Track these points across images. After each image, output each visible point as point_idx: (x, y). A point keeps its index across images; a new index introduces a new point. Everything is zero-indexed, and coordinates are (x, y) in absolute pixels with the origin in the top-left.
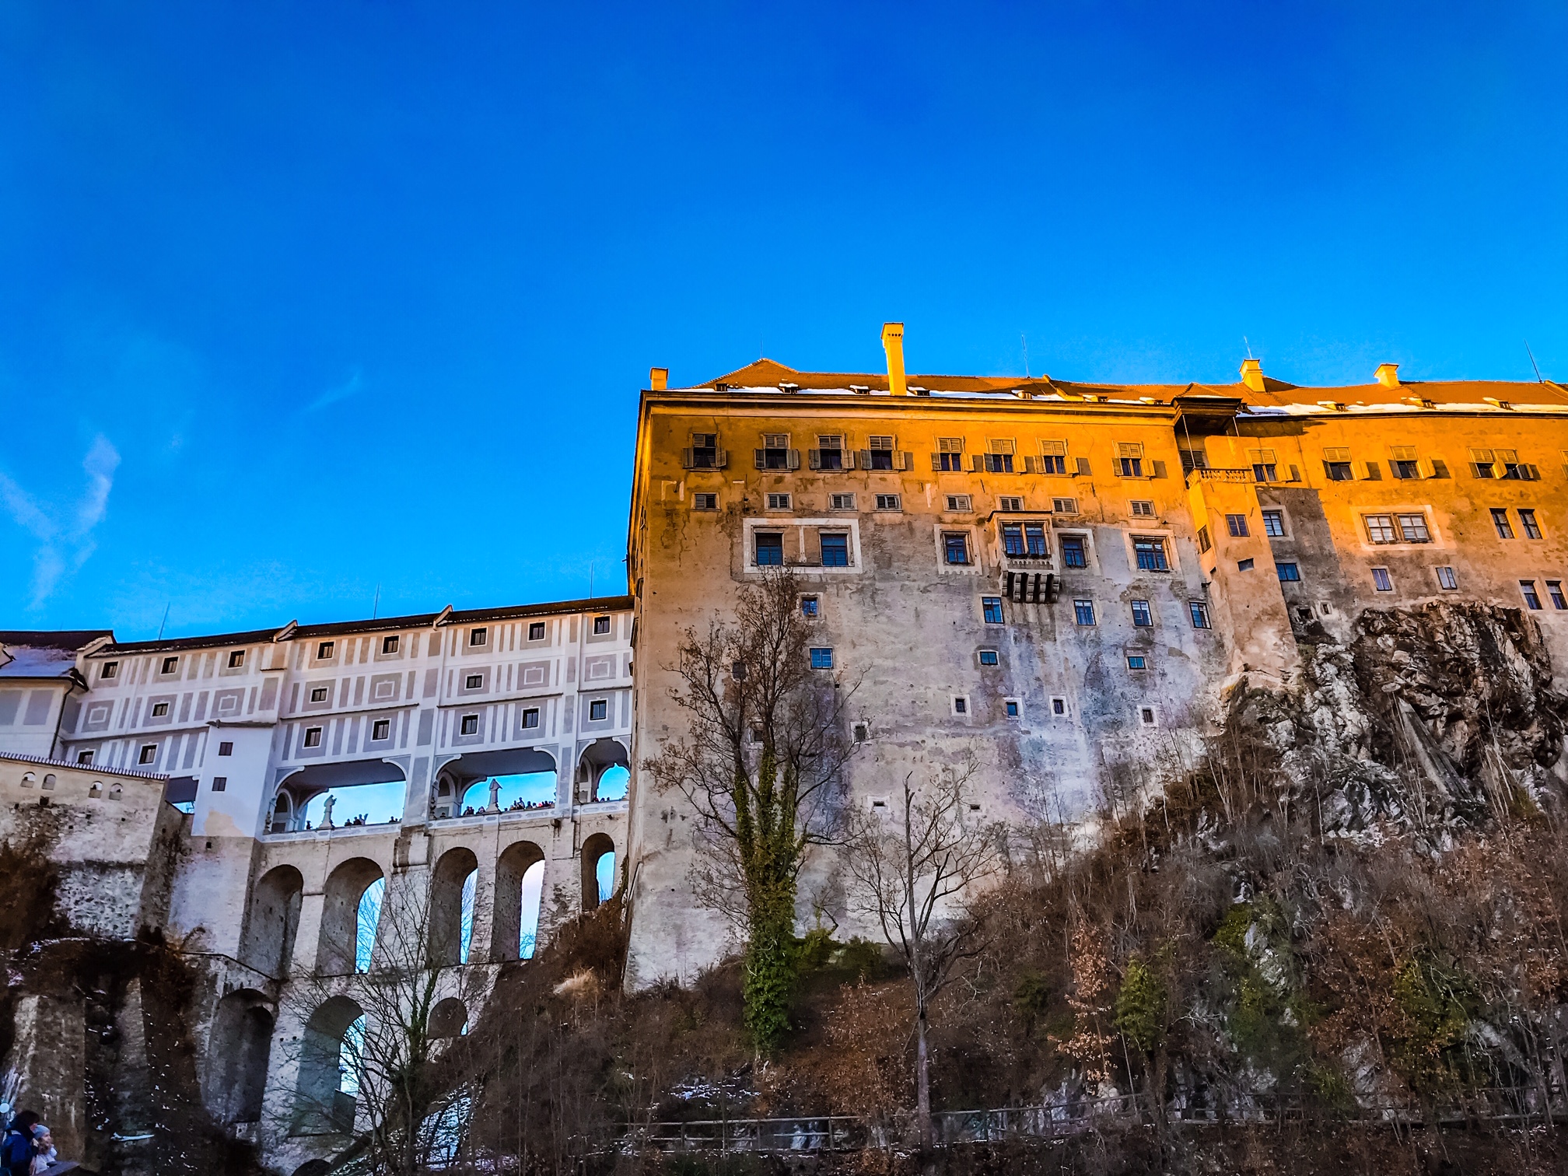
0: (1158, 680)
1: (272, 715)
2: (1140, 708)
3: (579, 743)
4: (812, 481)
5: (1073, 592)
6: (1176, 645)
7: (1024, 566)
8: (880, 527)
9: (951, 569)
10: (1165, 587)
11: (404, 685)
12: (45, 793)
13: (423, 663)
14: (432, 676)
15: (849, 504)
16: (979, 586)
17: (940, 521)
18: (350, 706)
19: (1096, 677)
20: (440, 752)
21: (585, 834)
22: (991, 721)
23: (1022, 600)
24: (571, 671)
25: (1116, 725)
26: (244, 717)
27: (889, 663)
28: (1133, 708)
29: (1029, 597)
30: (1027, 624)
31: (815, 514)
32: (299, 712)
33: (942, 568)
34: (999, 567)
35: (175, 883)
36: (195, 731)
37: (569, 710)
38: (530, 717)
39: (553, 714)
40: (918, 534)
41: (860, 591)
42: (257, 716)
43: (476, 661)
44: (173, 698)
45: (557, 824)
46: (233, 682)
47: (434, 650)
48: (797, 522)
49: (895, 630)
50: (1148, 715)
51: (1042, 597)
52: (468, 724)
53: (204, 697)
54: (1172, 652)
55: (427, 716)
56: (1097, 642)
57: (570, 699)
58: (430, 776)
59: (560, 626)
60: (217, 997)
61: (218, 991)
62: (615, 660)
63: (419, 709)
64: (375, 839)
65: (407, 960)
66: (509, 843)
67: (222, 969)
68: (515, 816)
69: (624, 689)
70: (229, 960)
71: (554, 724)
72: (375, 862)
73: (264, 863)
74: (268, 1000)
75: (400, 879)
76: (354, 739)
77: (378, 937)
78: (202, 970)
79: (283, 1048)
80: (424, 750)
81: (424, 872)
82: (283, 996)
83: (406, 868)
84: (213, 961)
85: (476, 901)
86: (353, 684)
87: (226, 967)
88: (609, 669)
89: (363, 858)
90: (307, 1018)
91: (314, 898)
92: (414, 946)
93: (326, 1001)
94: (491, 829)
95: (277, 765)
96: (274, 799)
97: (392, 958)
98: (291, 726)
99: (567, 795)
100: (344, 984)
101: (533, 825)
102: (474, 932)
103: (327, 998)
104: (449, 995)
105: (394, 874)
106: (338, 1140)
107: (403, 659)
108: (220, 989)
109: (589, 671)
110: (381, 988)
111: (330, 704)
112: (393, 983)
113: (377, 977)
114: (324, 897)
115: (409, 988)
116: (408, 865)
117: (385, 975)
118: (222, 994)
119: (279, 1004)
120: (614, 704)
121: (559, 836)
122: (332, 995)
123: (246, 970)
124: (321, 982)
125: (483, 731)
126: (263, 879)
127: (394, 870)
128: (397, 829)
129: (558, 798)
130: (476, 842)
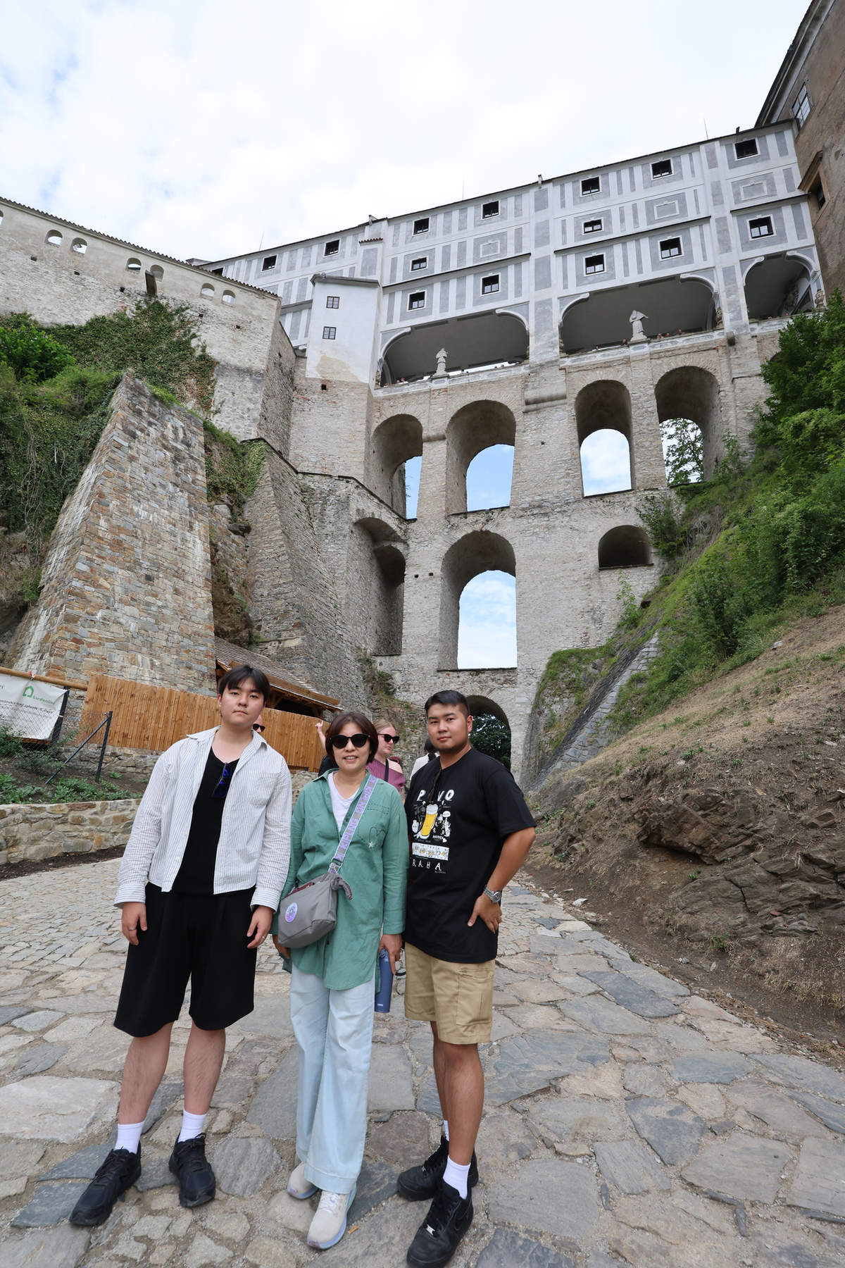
1: (374, 278)
3: (742, 262)
11: (511, 240)
13: (530, 218)
14: (542, 228)
18: (454, 266)
20: (565, 291)
24: (714, 195)
26: (347, 279)
32: (400, 278)
35: (295, 420)
37: (722, 233)
38: (670, 249)
39: (701, 241)
43: (592, 208)
45: (730, 344)
47: (541, 206)
52: (595, 262)
57: (721, 221)
58: (558, 314)
59: (691, 160)
60: (350, 519)
61: (351, 513)
62: (773, 178)
63: (532, 259)
64: (498, 382)
65: (558, 492)
66: (666, 370)
67: (353, 492)
68: (667, 344)
69: (793, 201)
70: (360, 485)
71: (704, 250)
72: (501, 405)
73: (378, 414)
74: (397, 539)
75: (533, 416)
76: (461, 296)
77: (517, 473)
78: (331, 492)
79: (419, 584)
80: (545, 294)
81: (563, 407)
82: (412, 535)
83: (540, 405)
84: (343, 483)
85: (635, 429)
86: (454, 250)
87: (356, 491)
88: (765, 188)
89: (486, 402)
90: (443, 555)
91: (435, 444)
92: (563, 477)
93: (463, 538)
94: (641, 358)
95: (382, 329)
96: (381, 360)
97: (539, 491)
98: (392, 295)
99: (740, 312)
100: (483, 520)
101: (695, 349)
102: (639, 460)
103: (464, 533)
104: (621, 523)
105: (526, 412)
106: (498, 676)
107: (506, 219)
108: (353, 512)
109: (739, 194)
110: (530, 521)
111: (433, 270)
112: (546, 514)
113: (523, 509)
114: (446, 442)
115: (567, 519)
116: (543, 401)
117: (534, 507)
118: (355, 518)
119: (409, 542)
120: (782, 219)
121: (737, 354)
122: (470, 531)
123: (376, 500)
124: (454, 520)
125: (612, 267)
126: (378, 430)
127: (525, 408)
128: (523, 370)
129: (727, 317)
130: (623, 373)
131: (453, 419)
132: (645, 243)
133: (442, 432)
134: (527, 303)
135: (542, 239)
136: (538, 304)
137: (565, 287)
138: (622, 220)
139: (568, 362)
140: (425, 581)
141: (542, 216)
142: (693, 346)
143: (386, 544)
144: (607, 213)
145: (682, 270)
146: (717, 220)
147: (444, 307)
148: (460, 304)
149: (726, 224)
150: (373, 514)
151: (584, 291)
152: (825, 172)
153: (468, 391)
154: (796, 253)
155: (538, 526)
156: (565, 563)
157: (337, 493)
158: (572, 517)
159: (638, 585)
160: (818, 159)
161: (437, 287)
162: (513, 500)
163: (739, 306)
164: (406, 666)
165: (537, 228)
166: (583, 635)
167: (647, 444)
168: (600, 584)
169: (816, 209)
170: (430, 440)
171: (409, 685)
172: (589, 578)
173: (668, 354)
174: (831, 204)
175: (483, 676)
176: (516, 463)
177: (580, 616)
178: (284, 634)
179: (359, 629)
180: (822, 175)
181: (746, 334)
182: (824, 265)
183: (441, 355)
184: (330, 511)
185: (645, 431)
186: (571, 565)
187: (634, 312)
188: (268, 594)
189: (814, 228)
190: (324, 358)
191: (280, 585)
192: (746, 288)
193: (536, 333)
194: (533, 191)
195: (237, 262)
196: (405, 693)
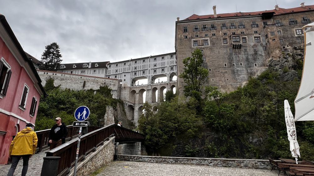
0: (258, 59)
1: (130, 71)
2: (254, 64)
3: (170, 73)
4: (202, 33)
5: (244, 47)
6: (261, 54)
7: (236, 43)
8: (213, 39)
9: (224, 44)
10: (260, 45)
11: (146, 66)
12: (105, 82)
13: (148, 63)
14: (150, 65)
15: (208, 36)
16: (229, 47)
17: (223, 37)
18: (140, 70)
19: (247, 59)
20: (152, 75)
21: (171, 85)
22: (230, 67)
23: (236, 48)
24: (168, 63)
25: (250, 67)
26: (127, 72)
27: (214, 59)
28: (253, 64)
29: (237, 48)
30: (236, 52)
31: (202, 38)
32: (133, 71)
33: (223, 44)
34: (232, 44)
35: (121, 92)
36: (121, 74)
37: (168, 69)
38: (163, 70)
39: (166, 70)
40: (219, 40)
41: (210, 49)
42: (128, 71)
43: (155, 63)
44: (118, 69)
45: (167, 84)
46: (125, 67)
47: (150, 61)
48: (200, 39)
49: (215, 54)
50: (256, 65)
51: (239, 48)
52: (155, 71)
53: (122, 69)
54: (260, 55)
55: (149, 70)
56: (248, 54)
57: (168, 67)
58: (151, 78)
59: (166, 56)
60: (127, 106)
64: (144, 86)
65: (150, 101)
66: (161, 86)
69: (175, 65)
74: (133, 107)
77: (146, 99)
79: (136, 112)
83: (149, 90)
88: (173, 63)
89: (143, 89)
90: (138, 108)
95: (131, 77)
96: (131, 82)
101: (164, 84)
104: (155, 106)
107: (146, 63)
111: (137, 69)
120: (174, 68)
124: (139, 104)
125: (157, 72)
126: (131, 92)
128: (147, 85)
129: (167, 81)
130: (157, 86)
131: (140, 91)
132: (160, 69)
134: (148, 76)
135: (149, 67)
138: (158, 65)
139: (152, 84)
145: (164, 73)
148: (140, 75)
150: (130, 104)
151: (154, 75)
153: (141, 87)
154: (175, 72)
157: (126, 103)
161: (138, 72)
162: (145, 102)
163: (169, 79)
170: (137, 93)
181: (169, 83)
185: (159, 94)
190: (124, 84)
193: (148, 80)
194: (149, 59)
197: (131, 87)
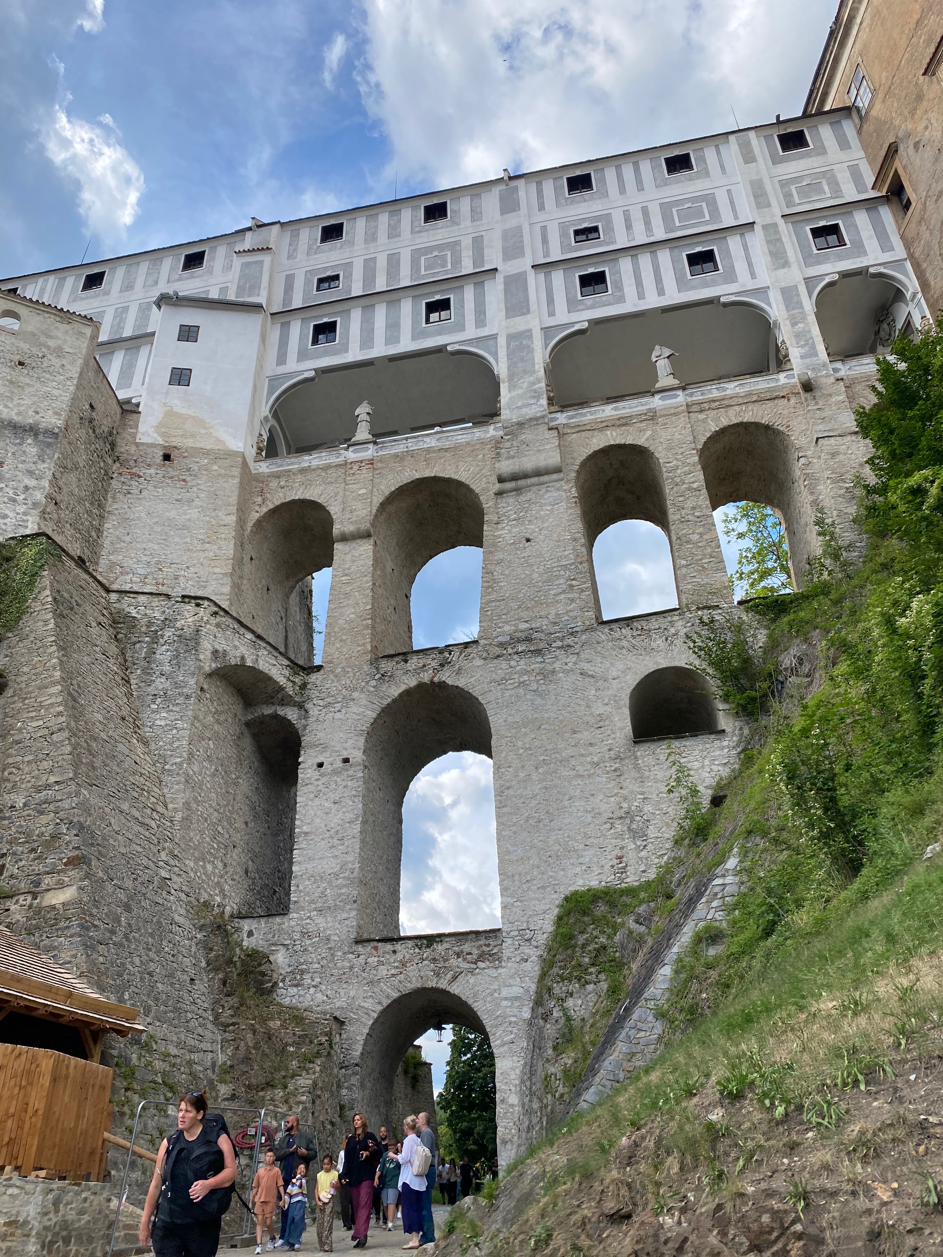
1: (258, 301)
3: (809, 281)
11: (467, 252)
13: (494, 224)
14: (512, 234)
18: (381, 285)
20: (549, 320)
24: (757, 196)
32: (298, 300)
35: (112, 504)
37: (773, 241)
38: (701, 261)
39: (742, 253)
43: (583, 211)
47: (509, 207)
52: (592, 281)
55: (516, 282)
57: (771, 228)
58: (542, 351)
59: (719, 153)
60: (200, 668)
61: (202, 657)
62: (835, 176)
63: (500, 278)
64: (455, 449)
65: (557, 615)
66: (714, 427)
67: (207, 622)
68: (713, 391)
69: (869, 204)
70: (220, 610)
71: (750, 264)
72: (459, 484)
73: (259, 500)
74: (286, 701)
75: (511, 500)
76: (393, 327)
77: (489, 587)
78: (167, 622)
79: (324, 780)
80: (520, 324)
81: (557, 485)
82: (314, 693)
83: (521, 483)
84: (190, 607)
85: (673, 516)
86: (382, 262)
87: (213, 621)
88: (826, 188)
89: (436, 480)
90: (365, 726)
91: (353, 544)
92: (564, 592)
93: (401, 695)
94: (673, 411)
95: (269, 373)
96: (266, 418)
97: (525, 615)
98: (285, 326)
99: (813, 346)
100: (434, 664)
101: (755, 398)
102: (684, 562)
103: (403, 687)
104: (664, 663)
105: (500, 494)
106: (466, 947)
107: (458, 224)
108: (205, 655)
109: (791, 195)
110: (513, 663)
111: (350, 291)
112: (538, 652)
113: (501, 645)
114: (372, 541)
115: (574, 658)
116: (526, 476)
117: (519, 641)
118: (209, 666)
119: (309, 706)
120: (856, 226)
121: (817, 403)
122: (413, 683)
123: (249, 636)
124: (386, 666)
125: (619, 287)
126: (259, 523)
127: (498, 486)
128: (491, 431)
129: (795, 354)
130: (649, 433)
131: (383, 506)
132: (664, 256)
133: (365, 526)
134: (494, 337)
135: (514, 250)
136: (511, 337)
137: (551, 314)
138: (629, 226)
139: (561, 418)
140: (336, 772)
141: (512, 220)
142: (750, 394)
143: (268, 711)
144: (607, 218)
145: (722, 291)
146: (765, 227)
147: (367, 341)
148: (392, 339)
149: (777, 232)
150: (243, 658)
151: (579, 319)
152: (905, 168)
153: (406, 463)
154: (882, 270)
155: (527, 672)
156: (574, 732)
157: (178, 625)
158: (582, 656)
159: (703, 767)
160: (892, 151)
161: (356, 315)
162: (483, 630)
163: (812, 338)
164: (297, 936)
165: (505, 235)
166: (616, 861)
167: (695, 537)
168: (637, 767)
169: (901, 213)
170: (344, 538)
171: (302, 972)
172: (618, 758)
173: (714, 405)
174: (919, 206)
175: (440, 948)
176: (487, 572)
177: (608, 826)
178: (47, 880)
179: (209, 867)
180: (901, 172)
181: (828, 376)
182: (925, 285)
183: (363, 411)
184: (163, 654)
185: (690, 517)
186: (585, 736)
187: (657, 347)
188: (25, 805)
189: (902, 237)
190: (170, 414)
191: (48, 787)
192: (817, 315)
193: (511, 378)
194: (496, 191)
195: (41, 280)
196: (293, 991)
197: (264, 468)
